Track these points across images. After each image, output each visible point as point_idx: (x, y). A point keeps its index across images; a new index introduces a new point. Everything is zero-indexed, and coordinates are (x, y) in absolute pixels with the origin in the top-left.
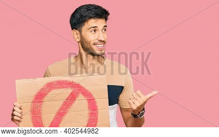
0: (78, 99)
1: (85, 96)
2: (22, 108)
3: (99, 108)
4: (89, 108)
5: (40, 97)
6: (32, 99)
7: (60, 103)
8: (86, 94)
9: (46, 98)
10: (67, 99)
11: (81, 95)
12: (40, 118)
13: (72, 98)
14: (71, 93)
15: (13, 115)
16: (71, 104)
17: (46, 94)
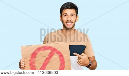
3: (65, 60)
4: (60, 60)
5: (34, 55)
6: (30, 56)
7: (45, 58)
8: (59, 53)
9: (37, 56)
10: (49, 56)
12: (34, 66)
13: (51, 55)
14: (51, 53)
15: (20, 65)
16: (51, 58)
17: (37, 54)
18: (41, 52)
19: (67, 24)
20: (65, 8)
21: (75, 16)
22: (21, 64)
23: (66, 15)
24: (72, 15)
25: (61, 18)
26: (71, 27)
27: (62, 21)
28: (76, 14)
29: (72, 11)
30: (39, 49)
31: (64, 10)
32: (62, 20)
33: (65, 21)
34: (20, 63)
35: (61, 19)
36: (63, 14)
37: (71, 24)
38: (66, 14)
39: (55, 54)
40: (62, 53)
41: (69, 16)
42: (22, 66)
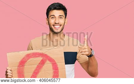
0: (46, 63)
1: (50, 61)
2: (12, 70)
3: (59, 69)
4: (53, 68)
5: (22, 63)
6: (18, 64)
7: (36, 66)
9: (26, 64)
11: (48, 61)
12: (23, 75)
13: (43, 63)
14: (42, 60)
16: (42, 67)
19: (55, 28)
20: (52, 8)
24: (61, 17)
26: (59, 30)
27: (49, 24)
30: (28, 56)
31: (51, 11)
33: (52, 24)
35: (47, 22)
38: (54, 15)
39: (48, 62)
40: (55, 61)
41: (57, 18)
42: (9, 76)
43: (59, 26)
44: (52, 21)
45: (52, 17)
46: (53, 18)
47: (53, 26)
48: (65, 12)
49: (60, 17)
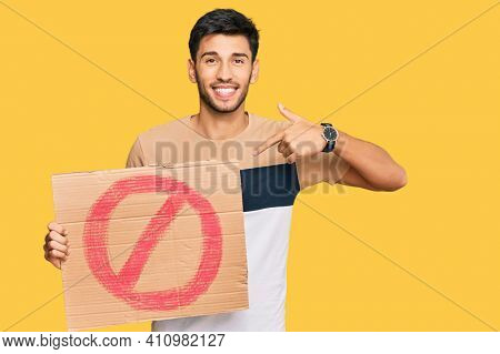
0: (180, 212)
1: (195, 206)
2: (66, 233)
3: (224, 231)
4: (205, 231)
5: (102, 210)
6: (86, 213)
7: (146, 221)
8: (199, 203)
9: (116, 213)
10: (159, 213)
12: (104, 252)
13: (170, 210)
14: (167, 201)
15: (48, 248)
16: (168, 224)
17: (115, 204)
18: (133, 198)
19: (217, 94)
20: (211, 30)
21: (247, 62)
22: (52, 244)
23: (213, 57)
25: (195, 68)
28: (249, 54)
29: (238, 43)
30: (123, 187)
31: (205, 39)
32: (198, 78)
33: (208, 83)
34: (48, 239)
35: (192, 72)
36: (199, 53)
37: (233, 94)
38: (214, 53)
39: (187, 206)
40: (213, 205)
41: (225, 61)
42: (54, 252)
43: (231, 90)
44: (209, 72)
45: (207, 57)
46: (211, 61)
47: (214, 88)
48: (253, 41)
49: (236, 58)
